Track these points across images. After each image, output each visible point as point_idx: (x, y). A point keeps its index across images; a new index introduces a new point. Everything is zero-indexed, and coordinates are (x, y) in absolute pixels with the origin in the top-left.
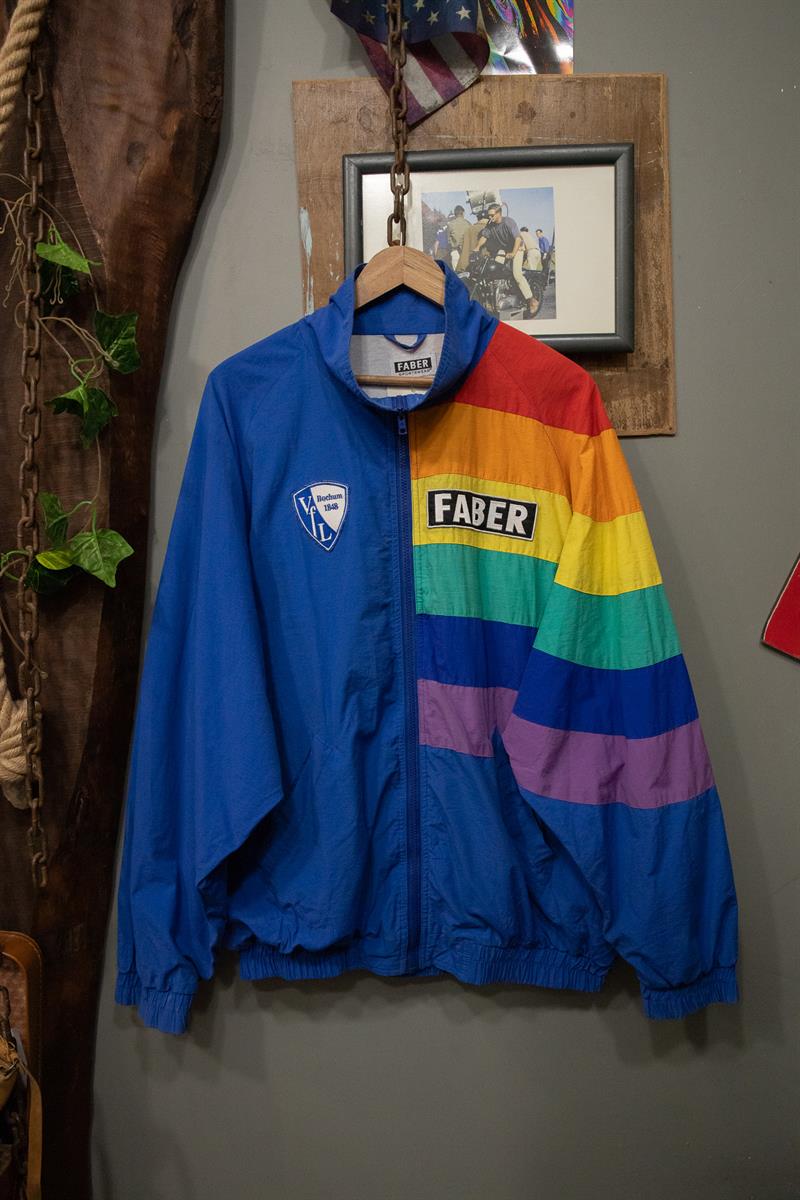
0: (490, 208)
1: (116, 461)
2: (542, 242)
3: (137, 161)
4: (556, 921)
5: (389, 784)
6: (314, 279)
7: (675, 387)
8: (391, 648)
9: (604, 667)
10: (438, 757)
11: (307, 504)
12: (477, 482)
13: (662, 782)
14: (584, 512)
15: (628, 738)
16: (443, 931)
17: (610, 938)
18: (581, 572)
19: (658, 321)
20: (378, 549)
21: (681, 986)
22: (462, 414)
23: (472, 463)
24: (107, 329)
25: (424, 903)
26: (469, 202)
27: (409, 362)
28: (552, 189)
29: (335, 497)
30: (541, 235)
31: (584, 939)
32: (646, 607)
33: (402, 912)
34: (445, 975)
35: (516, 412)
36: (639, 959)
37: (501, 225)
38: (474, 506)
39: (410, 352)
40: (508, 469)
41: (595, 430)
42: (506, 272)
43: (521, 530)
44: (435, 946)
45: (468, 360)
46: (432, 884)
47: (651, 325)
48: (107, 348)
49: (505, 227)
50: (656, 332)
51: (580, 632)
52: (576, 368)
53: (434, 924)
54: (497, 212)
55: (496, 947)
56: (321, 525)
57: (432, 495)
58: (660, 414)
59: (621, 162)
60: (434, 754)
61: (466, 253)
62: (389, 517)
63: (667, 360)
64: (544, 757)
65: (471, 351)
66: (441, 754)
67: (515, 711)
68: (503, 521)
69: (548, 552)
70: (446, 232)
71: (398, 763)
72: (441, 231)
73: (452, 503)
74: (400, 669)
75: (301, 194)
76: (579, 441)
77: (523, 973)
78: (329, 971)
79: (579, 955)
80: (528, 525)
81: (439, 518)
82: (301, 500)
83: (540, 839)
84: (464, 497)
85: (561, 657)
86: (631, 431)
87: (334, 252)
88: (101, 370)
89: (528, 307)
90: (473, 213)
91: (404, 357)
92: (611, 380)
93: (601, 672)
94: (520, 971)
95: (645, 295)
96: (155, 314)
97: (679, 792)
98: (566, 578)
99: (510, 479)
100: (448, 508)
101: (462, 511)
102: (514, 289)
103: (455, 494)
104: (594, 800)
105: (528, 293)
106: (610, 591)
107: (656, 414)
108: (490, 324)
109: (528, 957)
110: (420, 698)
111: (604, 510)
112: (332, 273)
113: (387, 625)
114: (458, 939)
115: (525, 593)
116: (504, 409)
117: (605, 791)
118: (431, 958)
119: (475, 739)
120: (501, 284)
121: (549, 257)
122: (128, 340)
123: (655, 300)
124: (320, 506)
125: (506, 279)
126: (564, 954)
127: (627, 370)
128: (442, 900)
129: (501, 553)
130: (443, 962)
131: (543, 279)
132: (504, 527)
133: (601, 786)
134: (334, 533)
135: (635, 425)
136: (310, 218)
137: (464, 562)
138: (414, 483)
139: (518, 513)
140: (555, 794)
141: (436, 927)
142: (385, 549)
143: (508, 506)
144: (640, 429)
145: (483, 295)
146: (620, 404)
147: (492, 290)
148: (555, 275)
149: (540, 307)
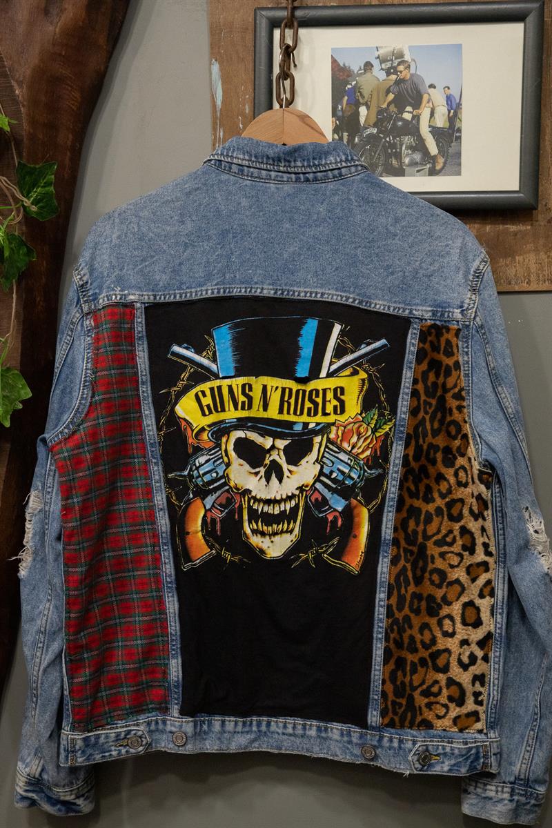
0: (399, 64)
1: (27, 306)
2: (449, 99)
3: (54, 11)
6: (224, 132)
24: (27, 178)
26: (378, 57)
28: (461, 45)
30: (448, 92)
37: (409, 82)
42: (412, 128)
48: (28, 197)
49: (413, 83)
54: (406, 68)
59: (531, 19)
61: (374, 110)
70: (354, 88)
72: (349, 86)
75: (212, 46)
86: (535, 286)
87: (244, 105)
88: (21, 217)
89: (434, 164)
90: (382, 69)
92: (516, 235)
96: (67, 161)
102: (420, 146)
105: (433, 149)
112: (241, 126)
120: (408, 140)
121: (456, 114)
122: (47, 189)
125: (413, 135)
127: (532, 225)
131: (449, 136)
136: (221, 70)
144: (544, 284)
145: (390, 151)
146: (524, 259)
147: (399, 147)
148: (461, 133)
149: (445, 163)
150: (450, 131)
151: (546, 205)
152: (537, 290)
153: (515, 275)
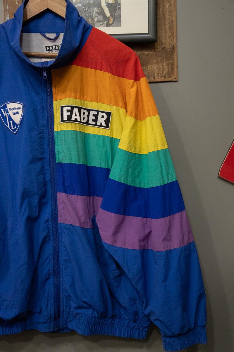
4: (123, 305)
5: (45, 241)
6: (9, 6)
7: (177, 59)
8: (44, 178)
9: (142, 187)
10: (66, 228)
11: (5, 112)
12: (84, 102)
13: (167, 238)
14: (131, 115)
15: (152, 219)
16: (71, 310)
17: (146, 312)
18: (130, 143)
19: (170, 28)
20: (37, 132)
21: (179, 335)
22: (76, 71)
23: (81, 94)
25: (61, 297)
27: (52, 46)
29: (17, 109)
31: (136, 314)
32: (159, 159)
33: (51, 301)
34: (73, 332)
35: (101, 69)
36: (159, 322)
38: (82, 113)
39: (53, 42)
40: (97, 96)
41: (138, 78)
42: (98, 4)
43: (104, 124)
44: (67, 318)
45: (77, 44)
46: (65, 288)
47: (166, 29)
50: (168, 33)
51: (130, 170)
52: (129, 49)
53: (67, 307)
55: (95, 317)
56: (11, 122)
57: (62, 108)
58: (170, 71)
60: (64, 227)
62: (43, 118)
63: (173, 46)
64: (113, 227)
65: (78, 40)
66: (67, 227)
67: (101, 207)
68: (96, 120)
69: (117, 134)
71: (49, 232)
73: (71, 111)
74: (49, 188)
76: (129, 83)
77: (108, 331)
78: (16, 330)
79: (135, 321)
80: (107, 122)
81: (65, 118)
82: (2, 110)
83: (114, 266)
84: (77, 109)
85: (120, 181)
86: (157, 80)
89: (108, 21)
91: (50, 44)
92: (147, 55)
93: (141, 189)
94: (107, 330)
95: (164, 15)
97: (175, 244)
98: (123, 146)
99: (99, 101)
100: (69, 114)
101: (76, 115)
102: (102, 13)
103: (72, 108)
104: (137, 247)
105: (108, 14)
106: (145, 152)
107: (168, 71)
108: (88, 28)
109: (111, 322)
110: (58, 201)
111: (142, 115)
112: (17, 3)
113: (43, 167)
114: (77, 314)
115: (106, 153)
116: (95, 68)
117: (142, 243)
118: (66, 324)
119: (83, 219)
120: (96, 9)
123: (168, 17)
124: (11, 113)
125: (98, 7)
126: (128, 321)
127: (155, 51)
128: (69, 296)
129: (95, 135)
130: (72, 325)
131: (115, 7)
132: (96, 123)
133: (140, 241)
134: (17, 125)
135: (158, 76)
137: (77, 138)
138: (54, 102)
139: (103, 117)
140: (119, 244)
141: (68, 308)
142: (41, 133)
143: (98, 113)
144: (161, 79)
145: (87, 15)
146: (152, 67)
147: (92, 13)
148: (120, 6)
149: (114, 21)
150: (116, 5)
151: (161, 41)
152: (158, 81)
153: (148, 75)
